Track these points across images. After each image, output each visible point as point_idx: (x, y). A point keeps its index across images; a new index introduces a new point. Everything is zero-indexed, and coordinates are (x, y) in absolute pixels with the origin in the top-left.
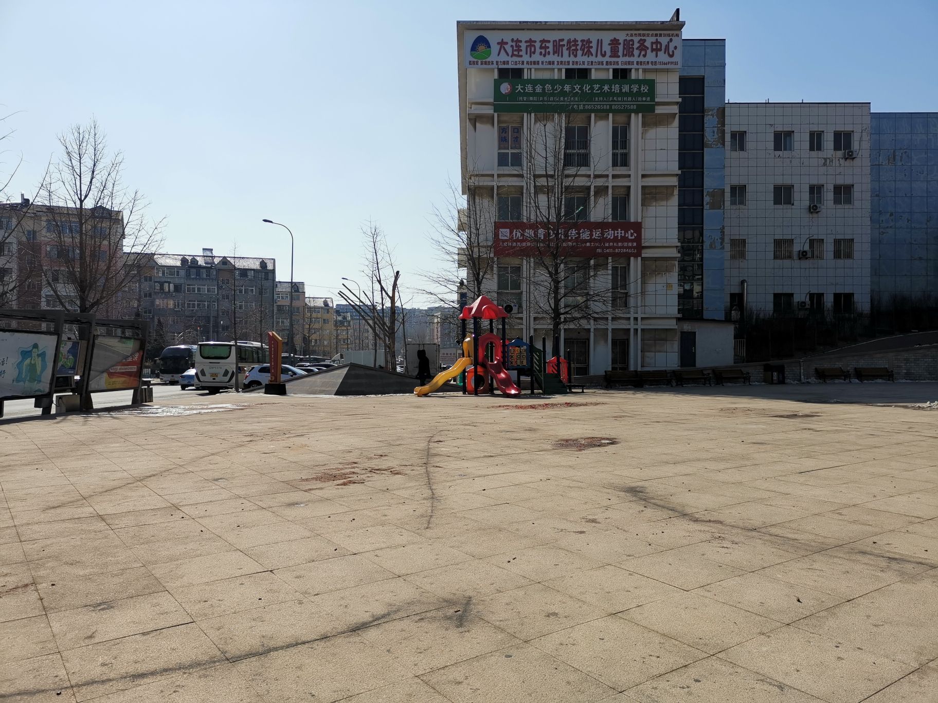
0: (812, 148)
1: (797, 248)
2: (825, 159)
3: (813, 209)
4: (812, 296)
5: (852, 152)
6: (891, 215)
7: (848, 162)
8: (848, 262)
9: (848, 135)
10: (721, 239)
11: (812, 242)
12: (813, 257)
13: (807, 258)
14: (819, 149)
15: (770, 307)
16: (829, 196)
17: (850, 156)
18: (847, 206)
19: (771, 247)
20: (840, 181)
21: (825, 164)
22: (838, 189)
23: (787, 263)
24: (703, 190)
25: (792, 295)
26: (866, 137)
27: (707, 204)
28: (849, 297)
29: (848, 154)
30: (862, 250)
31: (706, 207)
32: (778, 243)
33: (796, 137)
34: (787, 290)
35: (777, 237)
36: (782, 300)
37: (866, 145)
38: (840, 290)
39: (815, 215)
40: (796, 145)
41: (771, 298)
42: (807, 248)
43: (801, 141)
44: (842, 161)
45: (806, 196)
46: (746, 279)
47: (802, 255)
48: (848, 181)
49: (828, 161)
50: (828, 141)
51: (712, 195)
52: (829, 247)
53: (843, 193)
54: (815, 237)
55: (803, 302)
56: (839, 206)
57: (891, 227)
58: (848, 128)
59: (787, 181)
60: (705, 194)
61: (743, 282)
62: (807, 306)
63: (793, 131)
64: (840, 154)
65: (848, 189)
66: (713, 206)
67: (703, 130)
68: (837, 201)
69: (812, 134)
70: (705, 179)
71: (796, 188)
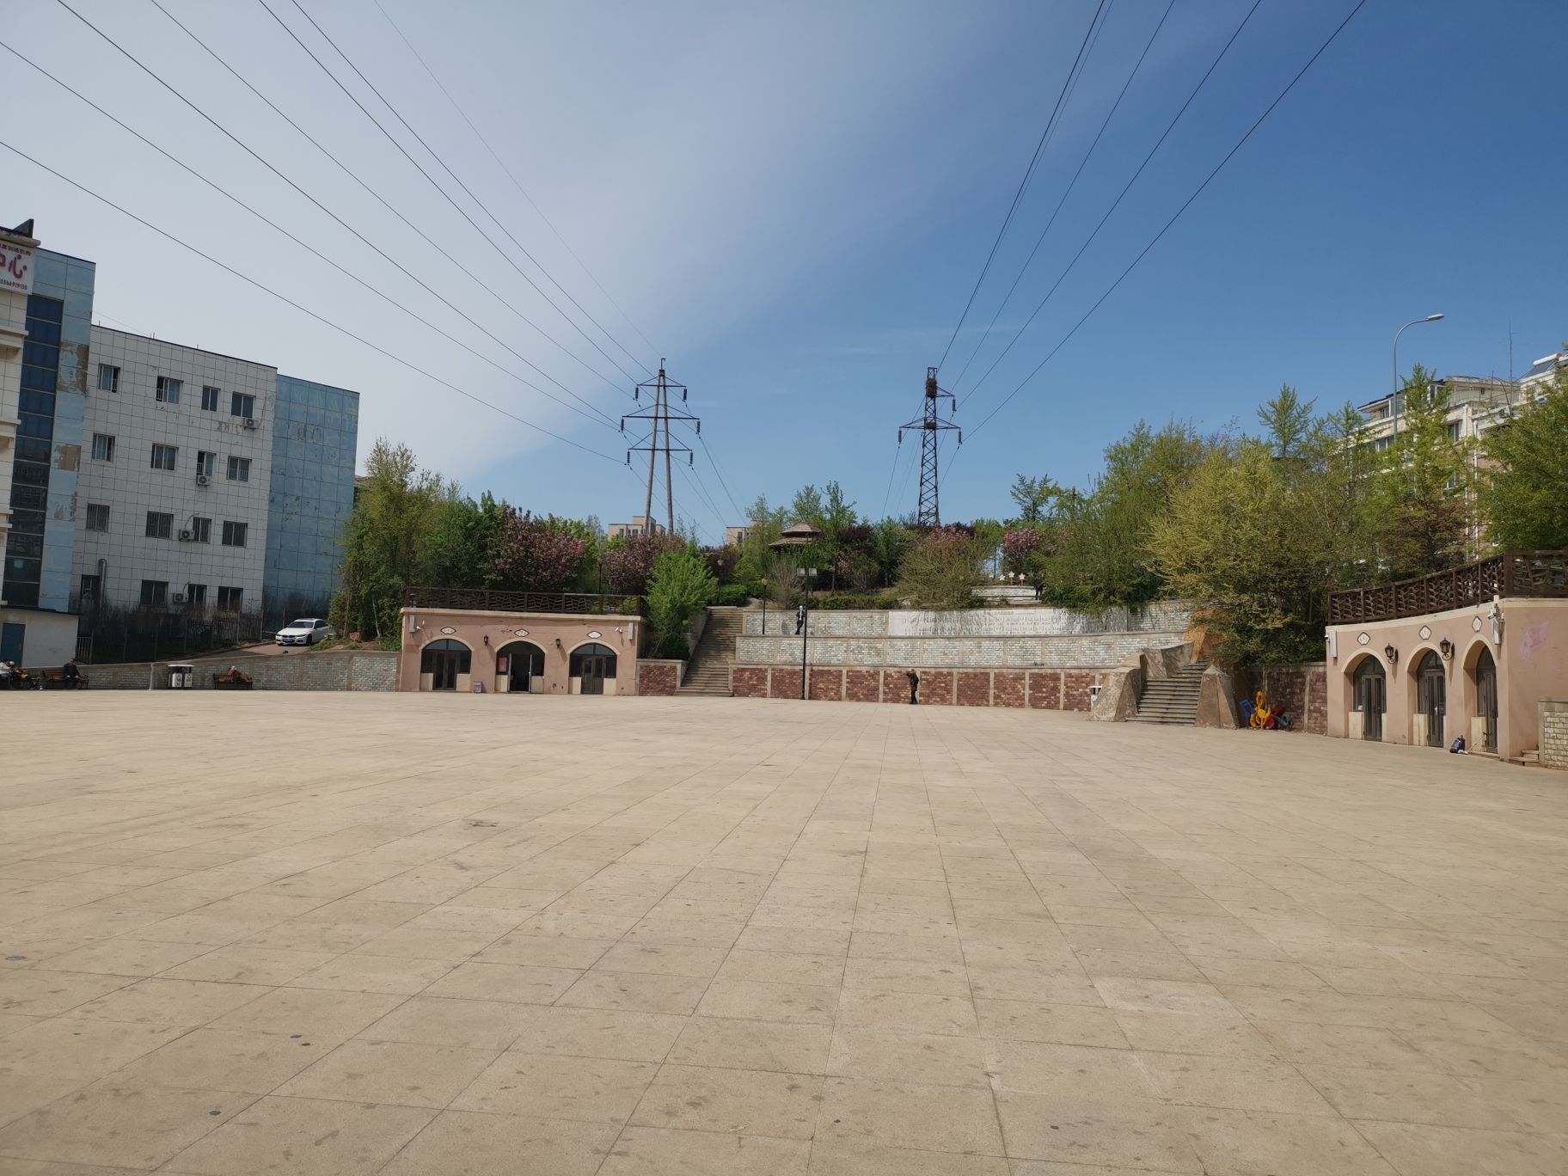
0: (204, 407)
1: (178, 525)
2: (220, 423)
3: (202, 481)
4: (191, 587)
5: (253, 421)
6: (298, 499)
7: (246, 433)
8: (238, 550)
9: (250, 400)
10: (71, 508)
11: (196, 520)
12: (196, 539)
13: (189, 540)
14: (214, 408)
15: (136, 596)
16: (220, 468)
17: (250, 426)
18: (242, 484)
19: (143, 521)
20: (236, 453)
21: (219, 429)
22: (233, 461)
23: (162, 542)
24: (51, 444)
25: (165, 584)
26: (270, 407)
27: (56, 461)
28: (237, 592)
29: (248, 422)
30: (256, 537)
31: (54, 465)
32: (152, 517)
33: (185, 389)
34: (159, 578)
35: (152, 509)
36: (153, 590)
37: (270, 416)
38: (227, 583)
39: (203, 489)
40: (184, 399)
41: (139, 586)
42: (190, 527)
43: (191, 395)
44: (240, 430)
45: (194, 463)
46: (106, 558)
47: (184, 536)
48: (245, 454)
49: (223, 425)
50: (225, 402)
51: (64, 450)
52: (216, 532)
53: (239, 467)
54: (201, 516)
55: (178, 595)
56: (233, 482)
57: (296, 513)
58: (250, 392)
59: (170, 441)
60: (53, 450)
61: (101, 562)
62: (184, 600)
63: (182, 382)
64: (239, 420)
65: (246, 463)
66: (63, 466)
67: (57, 367)
68: (231, 475)
69: (206, 389)
70: (55, 430)
71: (181, 452)
